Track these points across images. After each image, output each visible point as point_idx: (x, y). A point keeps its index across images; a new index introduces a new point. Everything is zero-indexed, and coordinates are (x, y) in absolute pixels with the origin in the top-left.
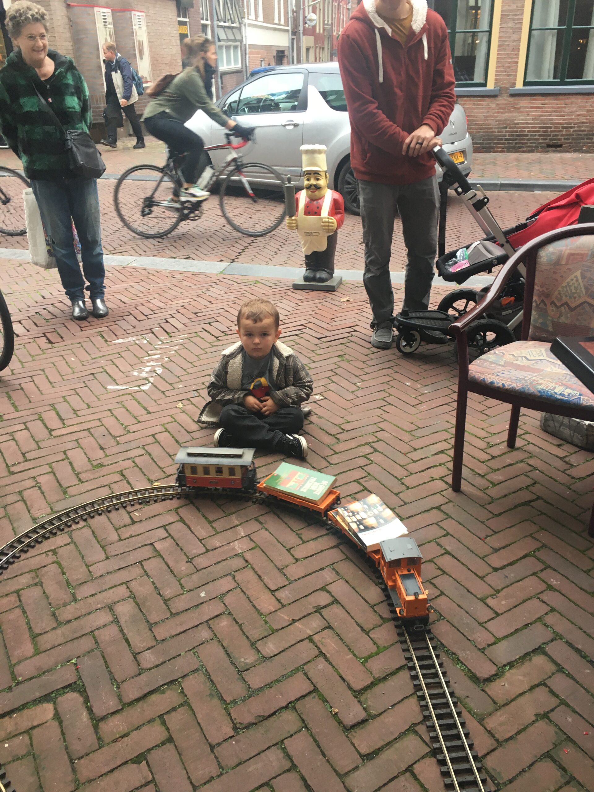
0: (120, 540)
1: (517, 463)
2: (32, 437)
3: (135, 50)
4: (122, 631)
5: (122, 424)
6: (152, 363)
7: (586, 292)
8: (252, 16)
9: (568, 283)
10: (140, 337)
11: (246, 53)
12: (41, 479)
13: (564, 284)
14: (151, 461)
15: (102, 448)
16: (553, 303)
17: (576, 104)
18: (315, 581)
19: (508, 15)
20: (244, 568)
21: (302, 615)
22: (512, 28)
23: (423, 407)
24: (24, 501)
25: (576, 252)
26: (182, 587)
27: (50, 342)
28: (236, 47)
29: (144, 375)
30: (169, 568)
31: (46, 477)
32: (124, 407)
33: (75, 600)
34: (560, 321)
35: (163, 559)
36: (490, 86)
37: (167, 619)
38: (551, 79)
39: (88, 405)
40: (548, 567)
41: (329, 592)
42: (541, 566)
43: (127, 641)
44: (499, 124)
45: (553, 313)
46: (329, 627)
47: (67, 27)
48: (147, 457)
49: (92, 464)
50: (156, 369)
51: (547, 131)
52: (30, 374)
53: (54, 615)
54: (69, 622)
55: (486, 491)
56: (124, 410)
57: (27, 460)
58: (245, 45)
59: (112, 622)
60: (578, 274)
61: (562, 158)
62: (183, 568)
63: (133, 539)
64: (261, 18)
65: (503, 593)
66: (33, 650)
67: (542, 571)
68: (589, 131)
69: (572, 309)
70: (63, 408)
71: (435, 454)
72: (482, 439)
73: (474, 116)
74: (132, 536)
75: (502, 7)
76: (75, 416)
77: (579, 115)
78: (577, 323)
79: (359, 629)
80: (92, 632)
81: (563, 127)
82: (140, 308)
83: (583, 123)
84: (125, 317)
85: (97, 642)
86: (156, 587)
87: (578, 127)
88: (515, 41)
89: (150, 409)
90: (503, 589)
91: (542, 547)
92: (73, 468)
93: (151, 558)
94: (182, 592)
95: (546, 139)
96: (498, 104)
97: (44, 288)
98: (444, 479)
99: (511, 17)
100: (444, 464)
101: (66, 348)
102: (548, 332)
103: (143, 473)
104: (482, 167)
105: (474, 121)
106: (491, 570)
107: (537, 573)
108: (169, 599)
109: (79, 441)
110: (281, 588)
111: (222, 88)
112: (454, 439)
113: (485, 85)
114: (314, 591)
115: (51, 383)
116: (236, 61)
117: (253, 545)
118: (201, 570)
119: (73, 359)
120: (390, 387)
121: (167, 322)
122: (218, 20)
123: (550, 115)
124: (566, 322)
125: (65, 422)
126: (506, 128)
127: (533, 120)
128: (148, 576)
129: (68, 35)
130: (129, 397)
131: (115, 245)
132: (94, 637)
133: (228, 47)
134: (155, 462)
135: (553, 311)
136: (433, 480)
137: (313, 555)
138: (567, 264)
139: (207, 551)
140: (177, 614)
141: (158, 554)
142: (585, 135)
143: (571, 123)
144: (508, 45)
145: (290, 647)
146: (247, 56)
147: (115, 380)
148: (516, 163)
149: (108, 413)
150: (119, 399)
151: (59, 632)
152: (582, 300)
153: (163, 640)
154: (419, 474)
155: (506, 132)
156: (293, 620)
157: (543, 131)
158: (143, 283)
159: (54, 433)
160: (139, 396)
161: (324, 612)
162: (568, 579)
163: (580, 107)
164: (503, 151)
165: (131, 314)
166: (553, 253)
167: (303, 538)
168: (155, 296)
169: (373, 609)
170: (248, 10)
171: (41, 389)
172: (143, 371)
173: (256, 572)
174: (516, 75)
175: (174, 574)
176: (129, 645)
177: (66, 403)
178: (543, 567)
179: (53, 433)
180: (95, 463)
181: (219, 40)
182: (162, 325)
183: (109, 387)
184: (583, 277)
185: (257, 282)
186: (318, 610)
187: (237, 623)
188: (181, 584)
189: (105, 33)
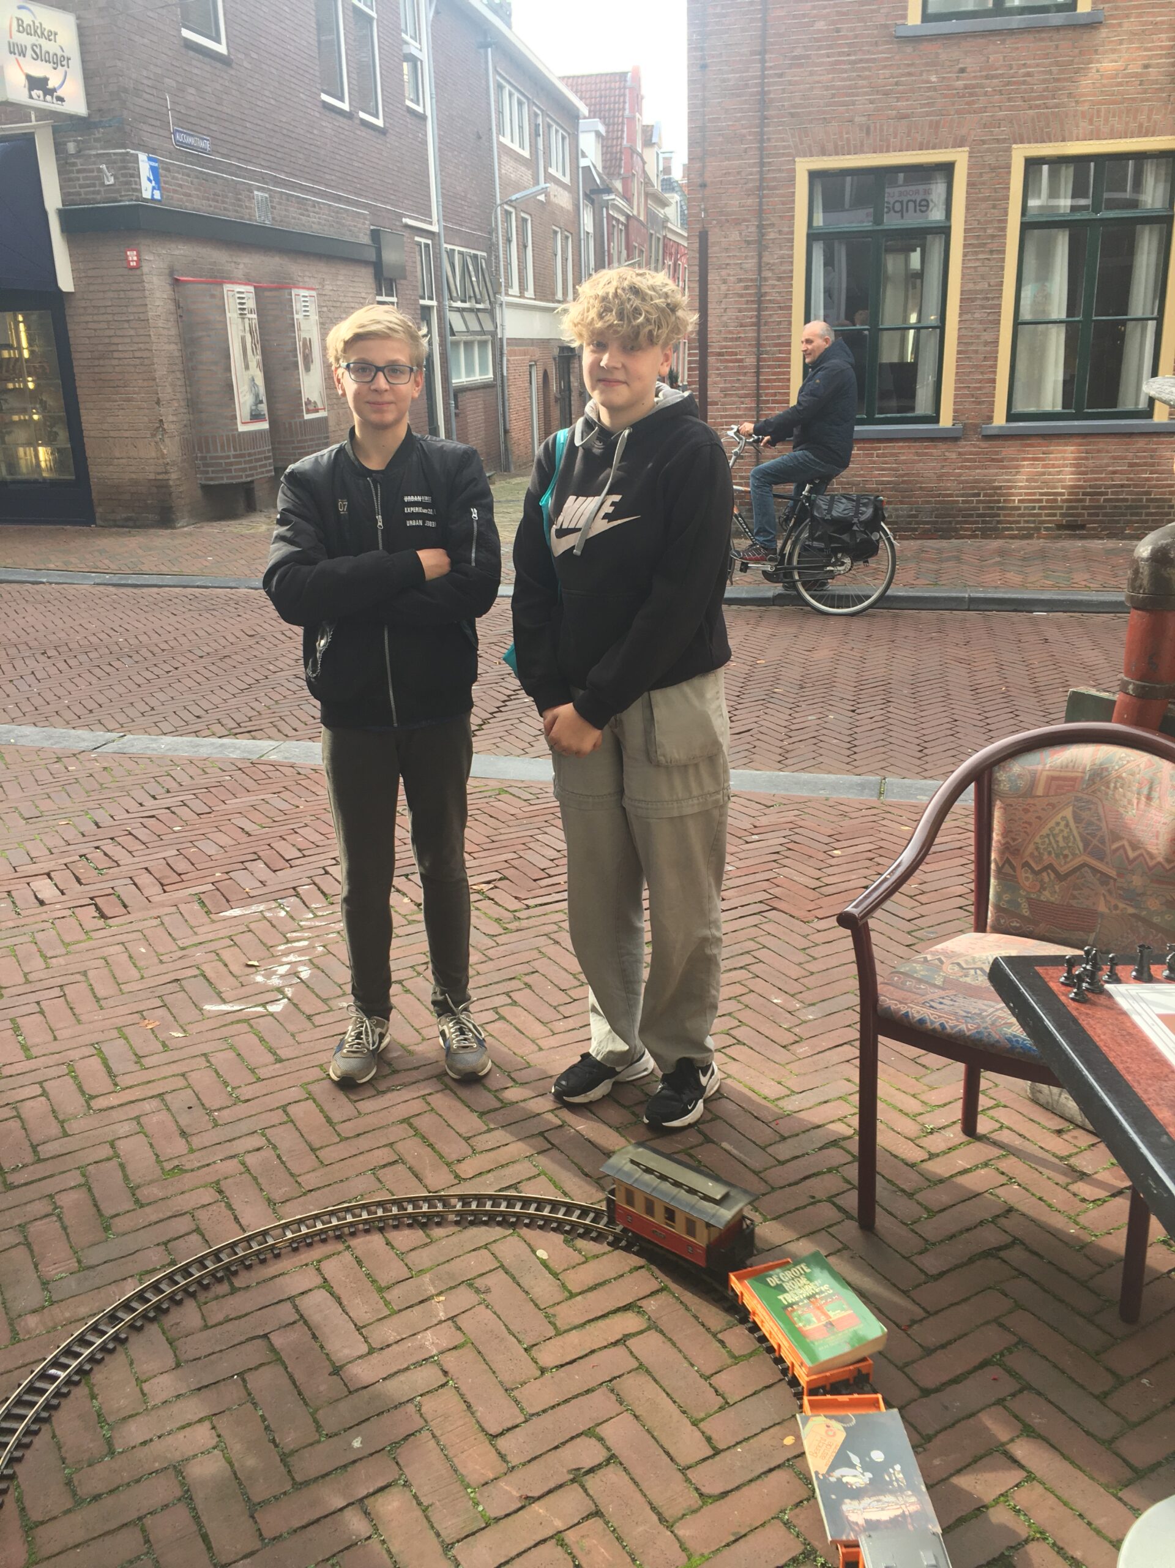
0: (206, 1327)
1: (977, 1167)
2: (54, 1111)
3: (296, 356)
4: (197, 1518)
5: (226, 1084)
6: (292, 958)
7: (1086, 846)
8: (515, 290)
9: (1052, 829)
10: (274, 905)
11: (502, 354)
12: (65, 1200)
13: (1045, 831)
14: (276, 1162)
15: (183, 1134)
16: (1026, 864)
17: (1107, 452)
18: (576, 1417)
19: (973, 300)
20: (443, 1386)
21: (546, 1489)
22: (981, 322)
23: (802, 1049)
24: (28, 1245)
25: (1063, 774)
26: (318, 1427)
27: (103, 916)
28: (483, 344)
29: (275, 981)
30: (296, 1387)
31: (73, 1196)
32: (232, 1047)
33: (112, 1452)
34: (1042, 898)
35: (286, 1368)
36: (946, 420)
37: (285, 1493)
38: (1059, 408)
39: (164, 1045)
40: (1026, 1387)
41: (601, 1439)
42: (1011, 1386)
43: (205, 1538)
44: (963, 489)
45: (1027, 884)
46: (597, 1513)
47: (172, 318)
48: (268, 1153)
49: (162, 1169)
50: (300, 969)
51: (1056, 501)
52: (60, 981)
53: (69, 1483)
54: (97, 1498)
55: (916, 1227)
56: (231, 1055)
57: (39, 1160)
58: (501, 339)
59: (179, 1500)
60: (1068, 813)
61: (1085, 550)
62: (322, 1388)
63: (229, 1326)
64: (530, 293)
65: (937, 1442)
66: (26, 1556)
67: (1013, 1395)
68: (1133, 500)
69: (1060, 877)
70: (115, 1049)
71: (821, 1149)
72: (914, 1117)
73: (918, 475)
74: (228, 1320)
75: (963, 285)
76: (137, 1067)
77: (1114, 472)
78: (1073, 902)
79: (655, 1518)
80: (140, 1519)
81: (1084, 494)
82: (279, 845)
83: (1122, 486)
84: (247, 864)
85: (147, 1541)
86: (267, 1428)
87: (1113, 493)
88: (986, 344)
89: (283, 1053)
90: (937, 1433)
91: (1016, 1345)
92: (126, 1177)
93: (261, 1365)
94: (317, 1437)
95: (1055, 515)
96: (960, 454)
97: (100, 807)
98: (834, 1199)
99: (978, 302)
100: (837, 1169)
101: (131, 927)
102: (1021, 917)
103: (258, 1184)
104: (935, 567)
105: (918, 482)
106: (918, 1393)
107: (1004, 1400)
108: (293, 1452)
109: (142, 1120)
110: (509, 1430)
111: (457, 415)
112: (857, 1117)
113: (936, 419)
114: (572, 1438)
115: (98, 1000)
116: (483, 369)
117: (459, 1339)
118: (357, 1390)
119: (143, 950)
120: (741, 1006)
121: (327, 873)
122: (451, 298)
123: (1059, 473)
124: (1052, 899)
125: (118, 1080)
126: (978, 495)
127: (1027, 480)
128: (255, 1404)
129: (174, 332)
130: (244, 1027)
131: (239, 717)
132: (143, 1530)
133: (468, 345)
134: (283, 1163)
135: (1027, 878)
136: (814, 1201)
137: (574, 1361)
138: (1047, 795)
139: (371, 1351)
140: (306, 1483)
141: (277, 1357)
142: (1128, 507)
143: (1100, 487)
144: (976, 352)
145: (519, 1555)
146: (505, 359)
147: (219, 994)
148: (998, 559)
149: (202, 1062)
150: (225, 1032)
151: (77, 1517)
152: (1077, 862)
153: (274, 1539)
154: (787, 1189)
155: (979, 502)
156: (527, 1498)
157: (1048, 501)
158: (286, 795)
159: (98, 1103)
160: (262, 1024)
161: (590, 1482)
162: (1064, 1412)
163: (1114, 458)
164: (976, 537)
165: (259, 858)
166: (1020, 776)
167: (558, 1324)
168: (308, 820)
169: (685, 1475)
170: (506, 279)
171: (77, 1011)
172: (274, 973)
173: (462, 1396)
174: (992, 403)
175: (303, 1399)
176: (209, 1548)
177: (122, 1041)
178: (1018, 1387)
179: (93, 1103)
180: (168, 1166)
181: (453, 333)
182: (317, 880)
183: (207, 1007)
184: (1077, 818)
185: (502, 791)
186: (578, 1476)
187: (419, 1504)
188: (316, 1421)
189: (241, 327)
